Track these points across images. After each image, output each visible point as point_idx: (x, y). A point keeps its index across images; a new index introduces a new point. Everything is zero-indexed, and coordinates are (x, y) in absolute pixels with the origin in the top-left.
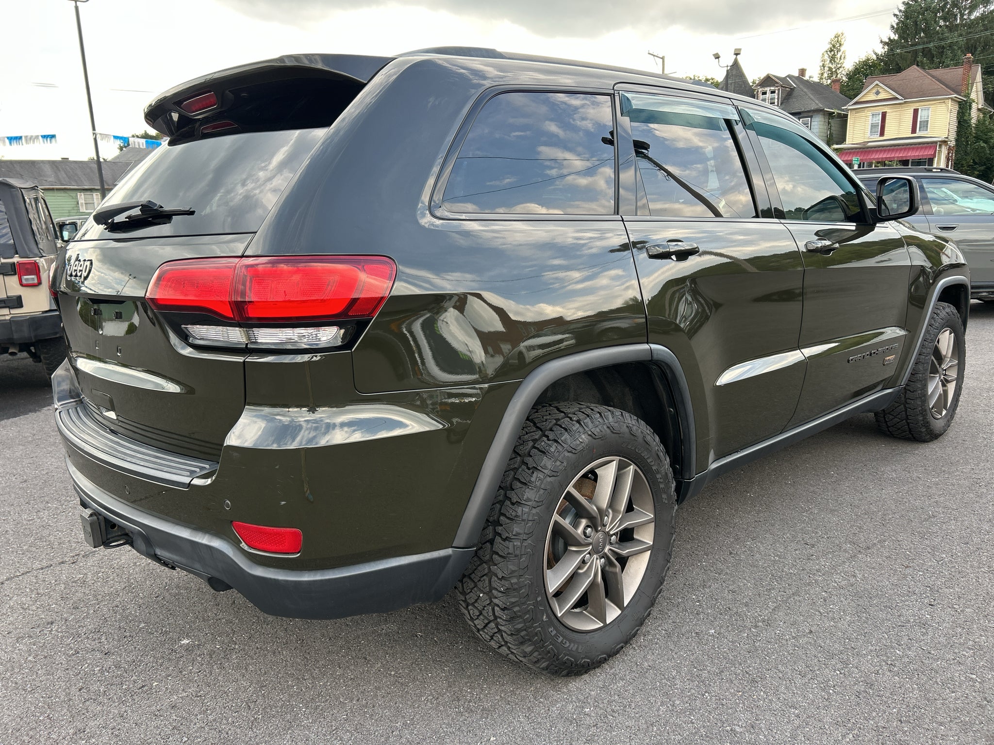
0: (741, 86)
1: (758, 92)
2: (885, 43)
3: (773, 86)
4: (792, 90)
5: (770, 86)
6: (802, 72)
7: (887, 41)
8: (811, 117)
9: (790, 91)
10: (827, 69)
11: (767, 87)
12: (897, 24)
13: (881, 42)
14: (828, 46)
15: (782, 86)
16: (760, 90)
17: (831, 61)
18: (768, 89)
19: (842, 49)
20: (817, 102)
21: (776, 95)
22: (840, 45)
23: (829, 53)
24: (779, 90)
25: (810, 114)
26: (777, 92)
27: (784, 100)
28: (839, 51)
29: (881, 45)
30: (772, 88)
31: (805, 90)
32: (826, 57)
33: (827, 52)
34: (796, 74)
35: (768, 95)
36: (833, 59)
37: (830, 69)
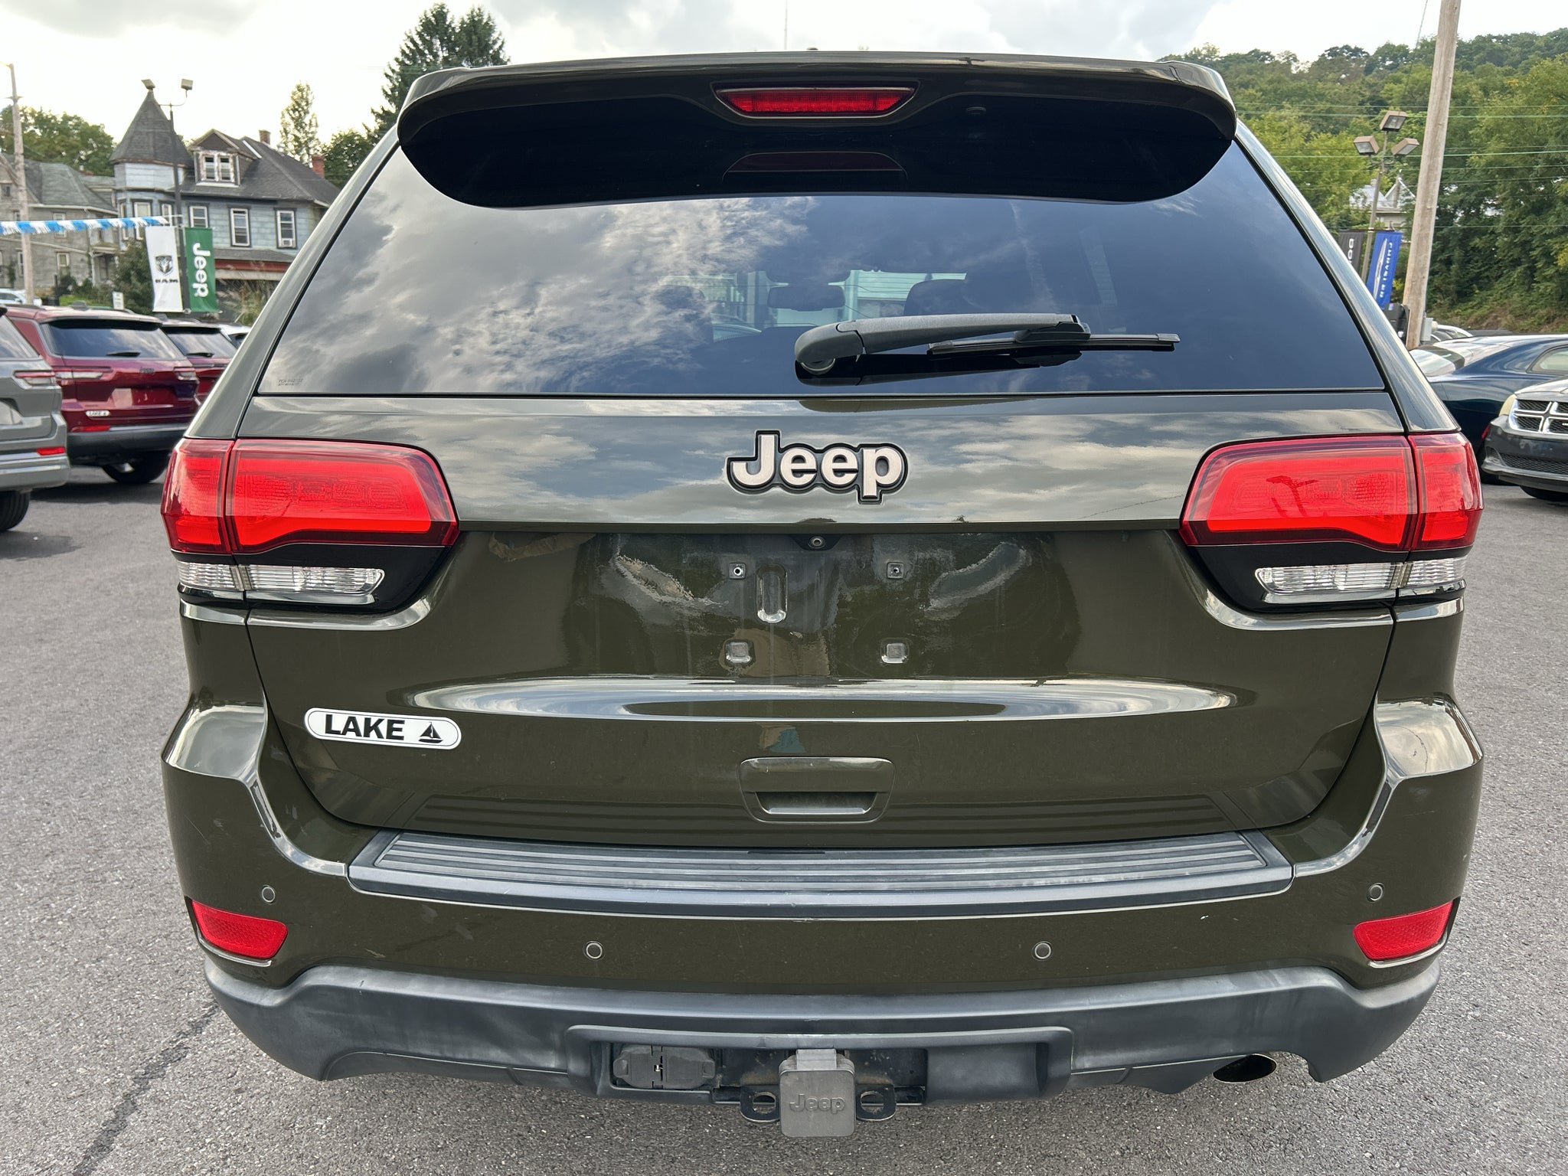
0: (166, 141)
1: (198, 155)
2: (378, 116)
3: (224, 150)
4: (256, 161)
5: (219, 149)
6: (265, 135)
7: (381, 112)
8: (294, 210)
9: (251, 164)
10: (291, 137)
11: (213, 149)
12: (392, 90)
13: (373, 112)
14: (290, 103)
15: (239, 153)
16: (201, 153)
17: (296, 126)
18: (215, 154)
19: (311, 110)
20: (301, 188)
21: (229, 166)
22: (307, 104)
23: (291, 112)
24: (234, 158)
25: (292, 205)
26: (231, 160)
27: (244, 176)
28: (306, 112)
29: (373, 117)
30: (223, 154)
31: (277, 165)
32: (288, 119)
33: (288, 110)
34: (257, 138)
35: (217, 164)
36: (299, 124)
37: (297, 139)
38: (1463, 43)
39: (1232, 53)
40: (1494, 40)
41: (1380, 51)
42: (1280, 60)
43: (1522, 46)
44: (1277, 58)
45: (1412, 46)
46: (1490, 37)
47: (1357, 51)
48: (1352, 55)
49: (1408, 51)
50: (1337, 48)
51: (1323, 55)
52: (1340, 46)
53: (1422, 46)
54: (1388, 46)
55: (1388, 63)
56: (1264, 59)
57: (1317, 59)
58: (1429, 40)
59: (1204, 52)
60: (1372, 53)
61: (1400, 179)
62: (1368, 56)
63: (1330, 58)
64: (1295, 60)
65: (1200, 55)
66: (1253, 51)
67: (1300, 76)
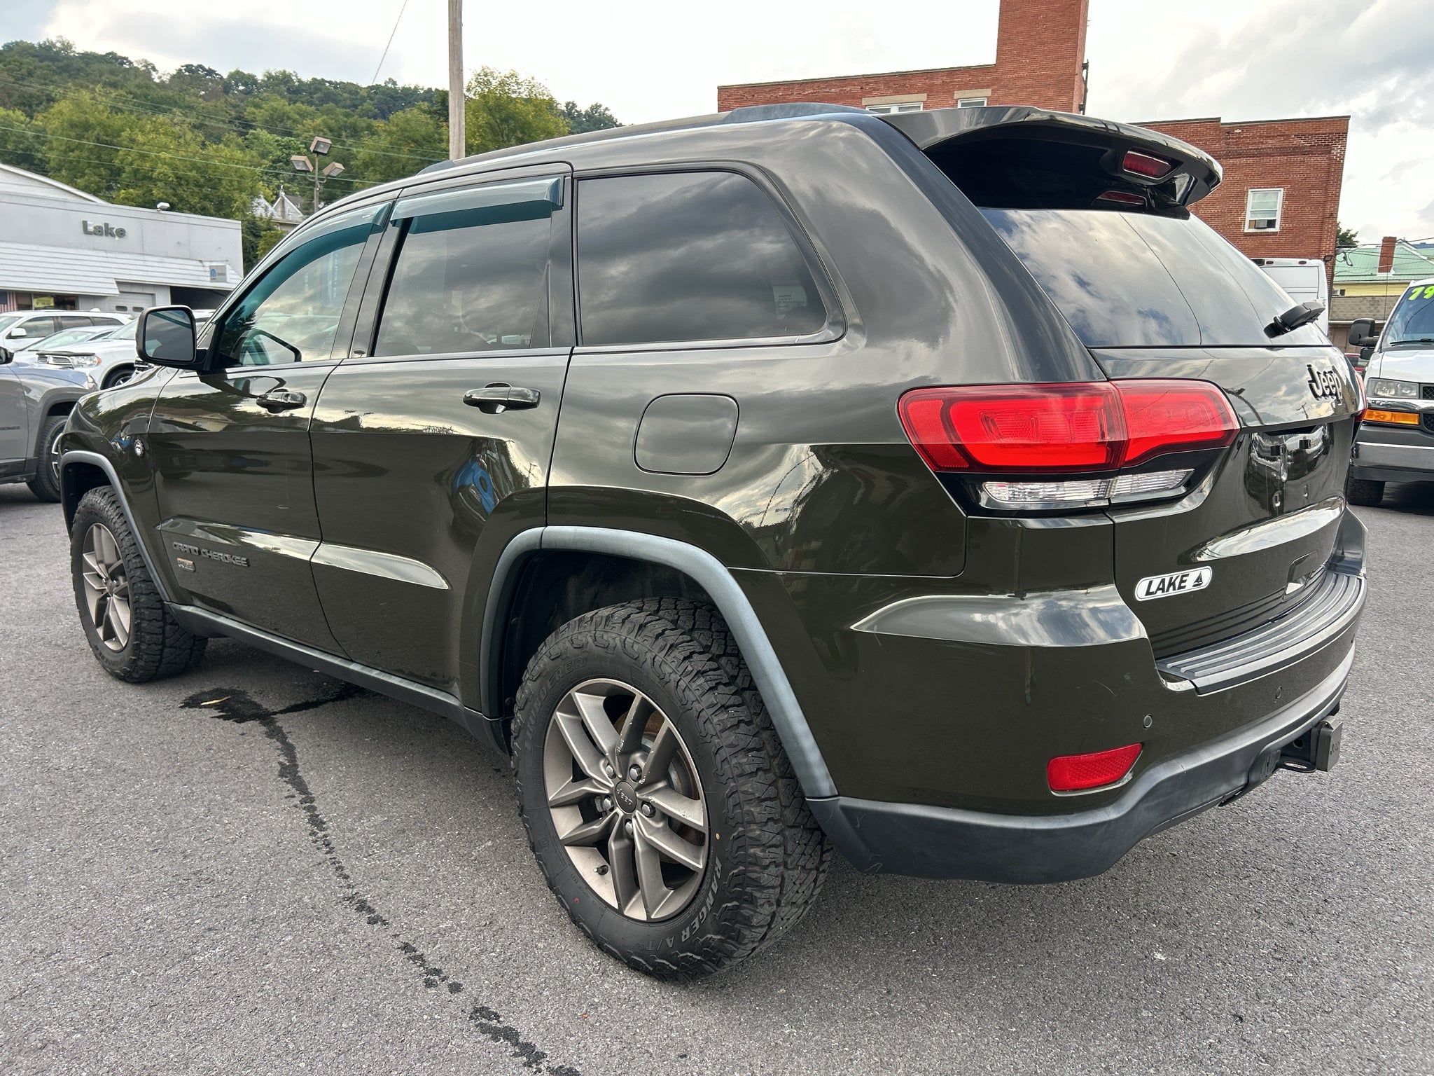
38: (302, 82)
39: (89, 51)
40: (327, 84)
41: (232, 76)
42: (140, 67)
43: (350, 93)
44: (135, 65)
45: (260, 77)
46: (323, 81)
47: (211, 72)
48: (207, 75)
49: (256, 80)
50: (192, 66)
51: (180, 70)
52: (195, 64)
53: (269, 78)
54: (238, 72)
55: (241, 88)
56: (122, 63)
57: (175, 73)
58: (274, 74)
59: (58, 45)
60: (225, 76)
61: (283, 194)
62: (222, 78)
63: (187, 73)
64: (154, 69)
65: (55, 47)
66: (110, 54)
67: (162, 85)
